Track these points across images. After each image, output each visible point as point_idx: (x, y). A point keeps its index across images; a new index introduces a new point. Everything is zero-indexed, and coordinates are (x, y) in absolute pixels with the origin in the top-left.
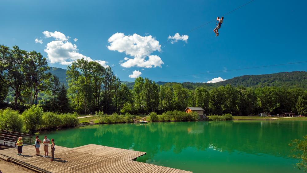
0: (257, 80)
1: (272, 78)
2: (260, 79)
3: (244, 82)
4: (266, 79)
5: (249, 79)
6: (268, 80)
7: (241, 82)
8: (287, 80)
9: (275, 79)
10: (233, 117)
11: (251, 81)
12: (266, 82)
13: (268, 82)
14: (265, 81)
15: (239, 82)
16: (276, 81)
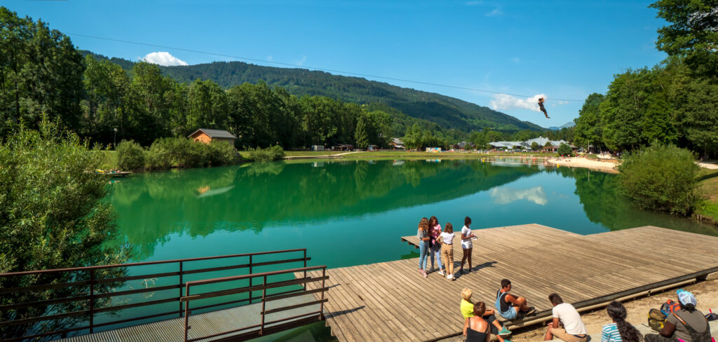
0: (260, 75)
1: (286, 77)
2: (267, 76)
3: (234, 76)
4: (276, 77)
5: (244, 72)
6: (278, 80)
7: (227, 75)
8: (307, 85)
9: (290, 80)
10: (285, 152)
11: (250, 76)
12: (275, 83)
13: (279, 83)
14: (274, 81)
15: (223, 74)
16: (291, 83)
